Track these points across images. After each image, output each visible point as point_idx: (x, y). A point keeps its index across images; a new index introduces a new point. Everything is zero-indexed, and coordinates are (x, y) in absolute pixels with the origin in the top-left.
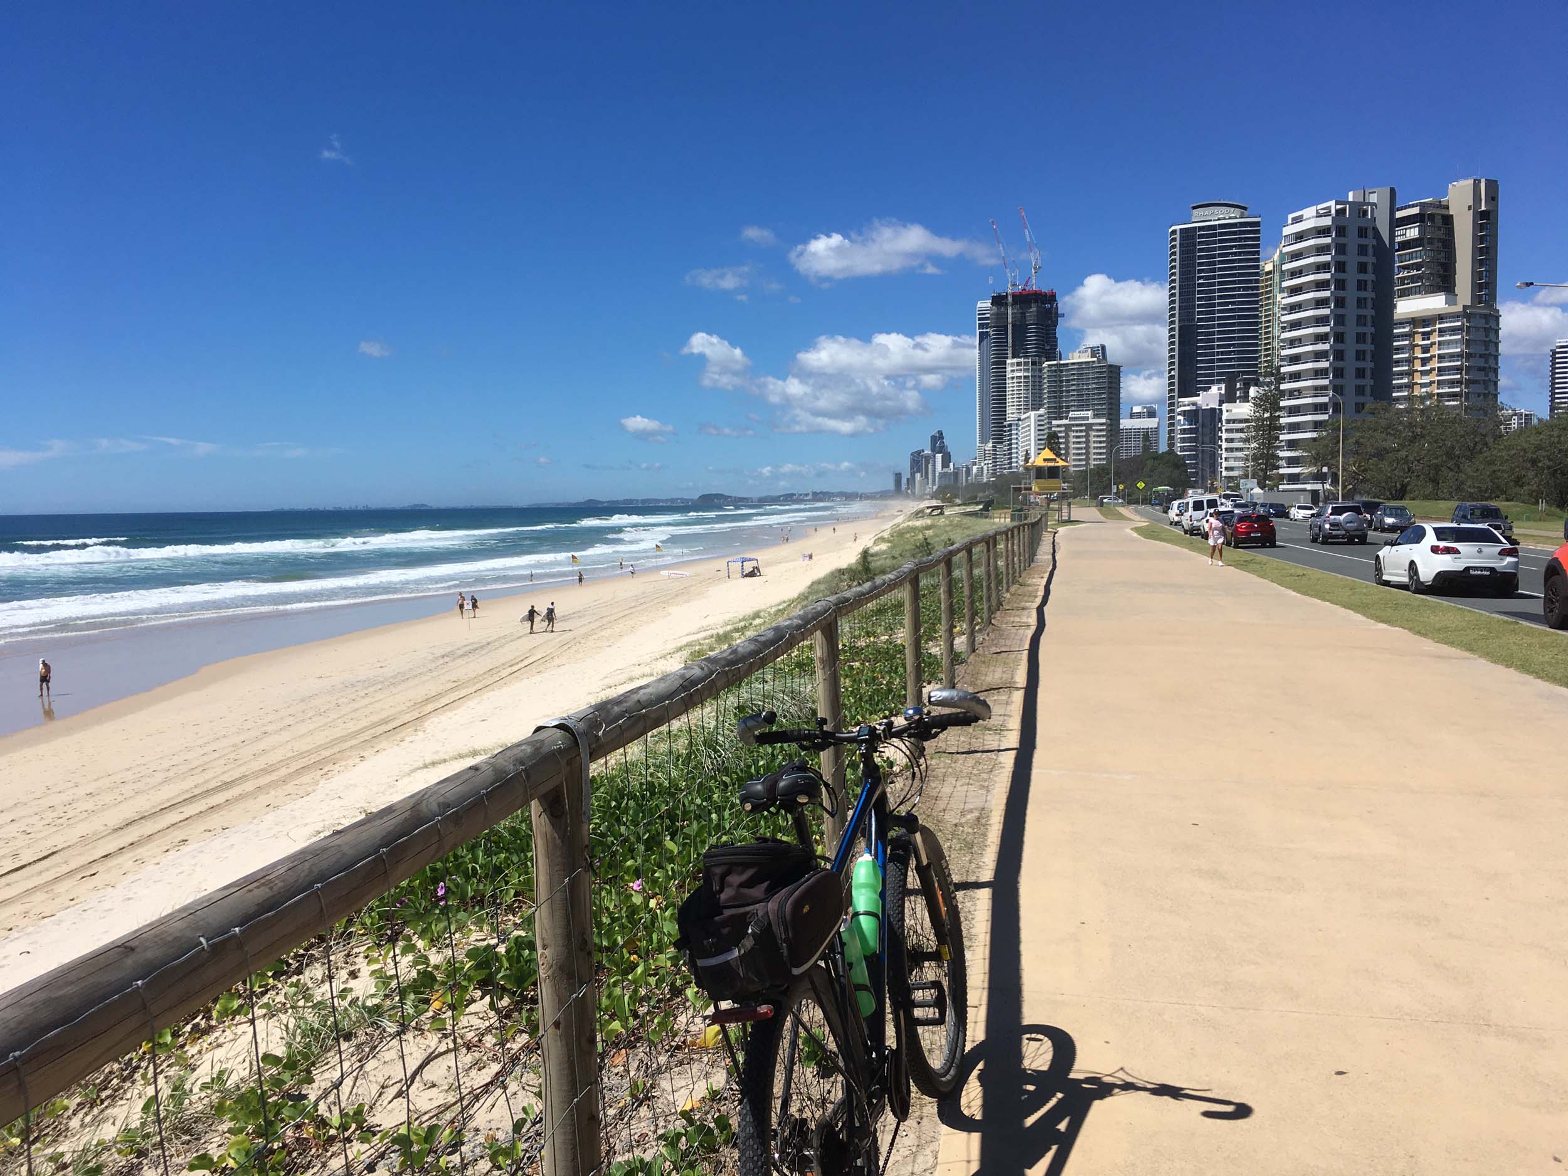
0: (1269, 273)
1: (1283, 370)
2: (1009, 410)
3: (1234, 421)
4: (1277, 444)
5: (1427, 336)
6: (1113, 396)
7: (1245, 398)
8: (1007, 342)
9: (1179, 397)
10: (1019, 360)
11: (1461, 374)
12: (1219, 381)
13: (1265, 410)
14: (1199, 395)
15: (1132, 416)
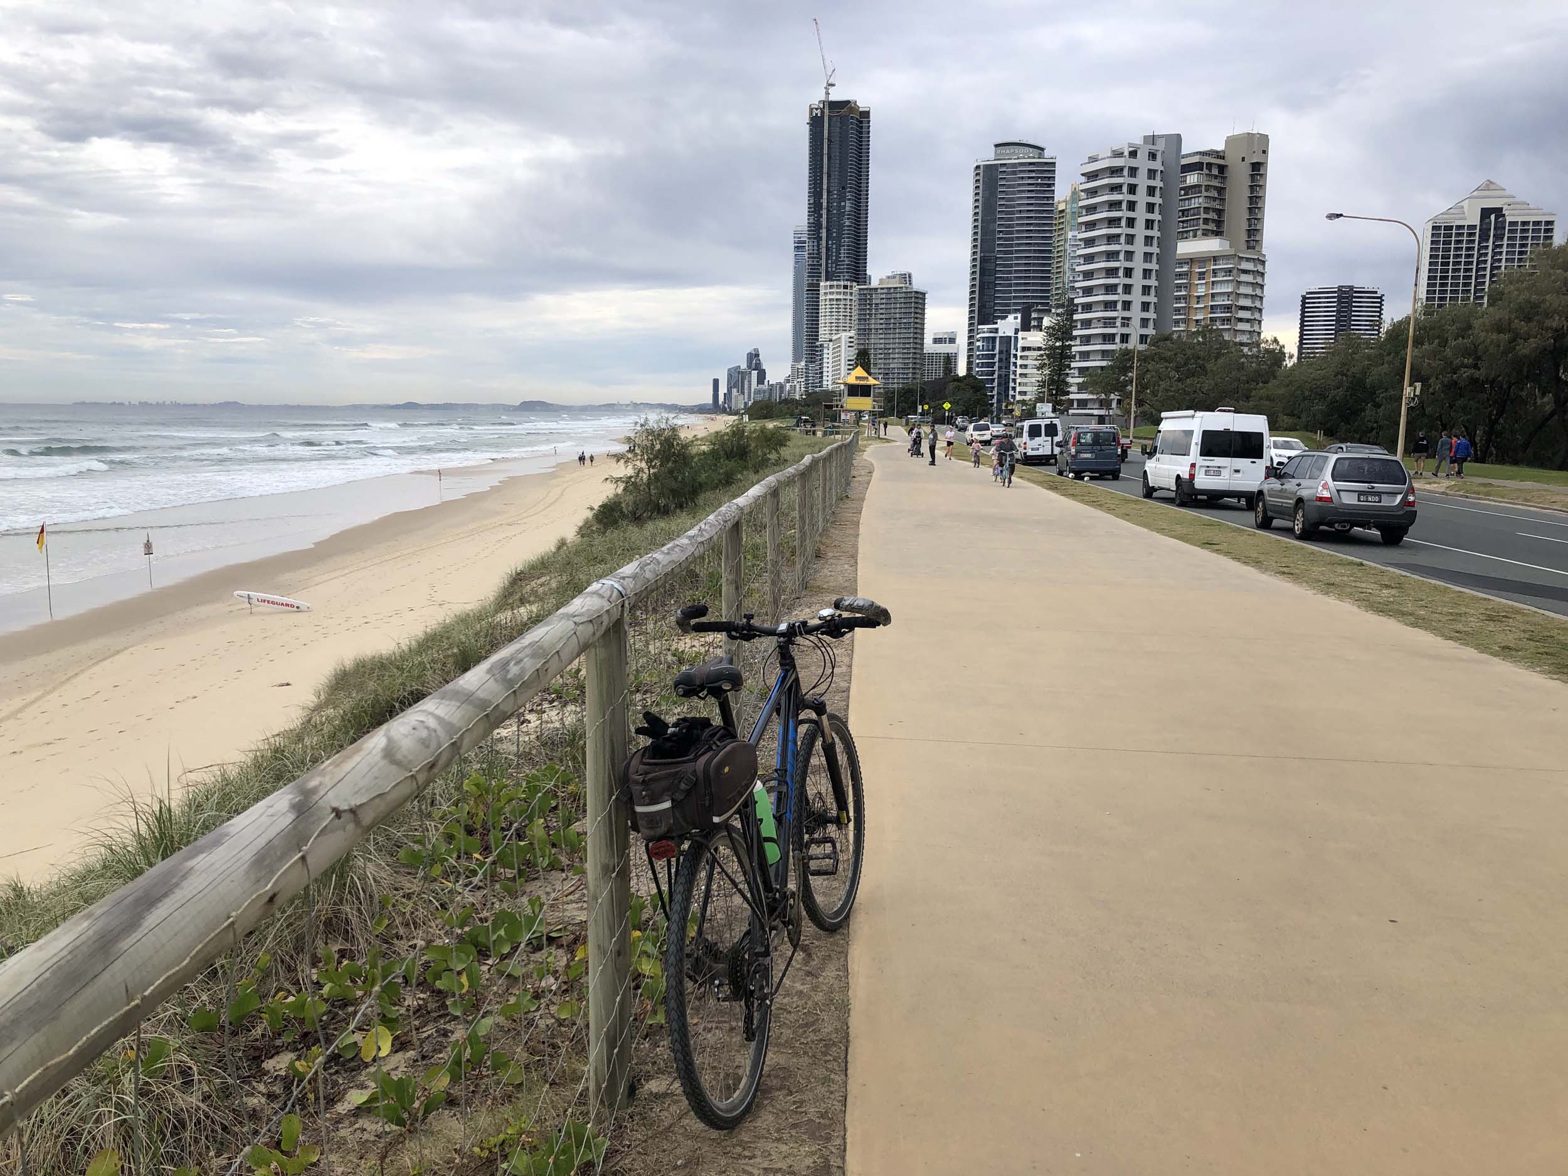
0: (1062, 211)
1: (1076, 301)
2: (821, 331)
3: (1029, 349)
4: (1067, 371)
5: (1202, 276)
6: (918, 321)
7: (1039, 328)
8: (821, 265)
9: (979, 324)
10: (832, 283)
11: (1231, 312)
12: (1016, 311)
13: (1057, 339)
14: (996, 323)
15: (937, 341)
